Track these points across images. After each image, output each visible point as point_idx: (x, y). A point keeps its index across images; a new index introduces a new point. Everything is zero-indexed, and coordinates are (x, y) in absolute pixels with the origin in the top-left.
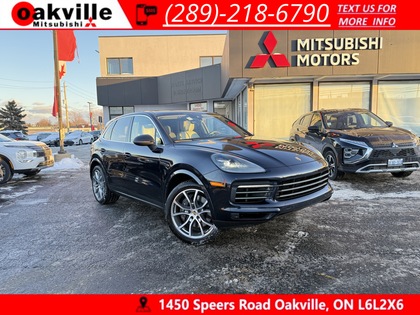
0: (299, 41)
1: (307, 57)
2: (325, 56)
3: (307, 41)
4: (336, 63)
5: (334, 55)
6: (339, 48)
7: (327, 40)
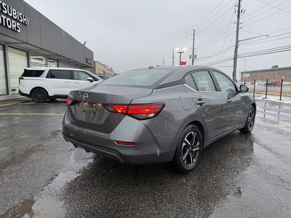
2: (4, 17)
4: (10, 27)
5: (8, 19)
6: (11, 15)
7: (4, 4)
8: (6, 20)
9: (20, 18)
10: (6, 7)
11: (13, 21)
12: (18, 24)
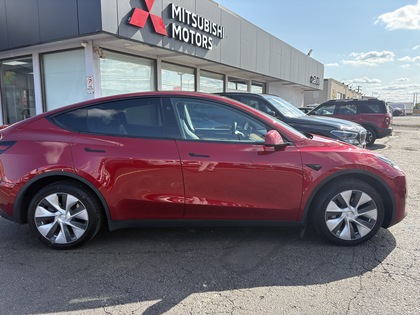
0: (174, 7)
1: (180, 28)
2: (193, 32)
3: (179, 9)
4: (199, 44)
5: (198, 34)
6: (201, 28)
7: (194, 15)
8: (194, 35)
9: (213, 30)
10: (196, 18)
11: (204, 36)
12: (210, 38)
